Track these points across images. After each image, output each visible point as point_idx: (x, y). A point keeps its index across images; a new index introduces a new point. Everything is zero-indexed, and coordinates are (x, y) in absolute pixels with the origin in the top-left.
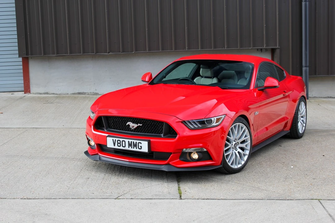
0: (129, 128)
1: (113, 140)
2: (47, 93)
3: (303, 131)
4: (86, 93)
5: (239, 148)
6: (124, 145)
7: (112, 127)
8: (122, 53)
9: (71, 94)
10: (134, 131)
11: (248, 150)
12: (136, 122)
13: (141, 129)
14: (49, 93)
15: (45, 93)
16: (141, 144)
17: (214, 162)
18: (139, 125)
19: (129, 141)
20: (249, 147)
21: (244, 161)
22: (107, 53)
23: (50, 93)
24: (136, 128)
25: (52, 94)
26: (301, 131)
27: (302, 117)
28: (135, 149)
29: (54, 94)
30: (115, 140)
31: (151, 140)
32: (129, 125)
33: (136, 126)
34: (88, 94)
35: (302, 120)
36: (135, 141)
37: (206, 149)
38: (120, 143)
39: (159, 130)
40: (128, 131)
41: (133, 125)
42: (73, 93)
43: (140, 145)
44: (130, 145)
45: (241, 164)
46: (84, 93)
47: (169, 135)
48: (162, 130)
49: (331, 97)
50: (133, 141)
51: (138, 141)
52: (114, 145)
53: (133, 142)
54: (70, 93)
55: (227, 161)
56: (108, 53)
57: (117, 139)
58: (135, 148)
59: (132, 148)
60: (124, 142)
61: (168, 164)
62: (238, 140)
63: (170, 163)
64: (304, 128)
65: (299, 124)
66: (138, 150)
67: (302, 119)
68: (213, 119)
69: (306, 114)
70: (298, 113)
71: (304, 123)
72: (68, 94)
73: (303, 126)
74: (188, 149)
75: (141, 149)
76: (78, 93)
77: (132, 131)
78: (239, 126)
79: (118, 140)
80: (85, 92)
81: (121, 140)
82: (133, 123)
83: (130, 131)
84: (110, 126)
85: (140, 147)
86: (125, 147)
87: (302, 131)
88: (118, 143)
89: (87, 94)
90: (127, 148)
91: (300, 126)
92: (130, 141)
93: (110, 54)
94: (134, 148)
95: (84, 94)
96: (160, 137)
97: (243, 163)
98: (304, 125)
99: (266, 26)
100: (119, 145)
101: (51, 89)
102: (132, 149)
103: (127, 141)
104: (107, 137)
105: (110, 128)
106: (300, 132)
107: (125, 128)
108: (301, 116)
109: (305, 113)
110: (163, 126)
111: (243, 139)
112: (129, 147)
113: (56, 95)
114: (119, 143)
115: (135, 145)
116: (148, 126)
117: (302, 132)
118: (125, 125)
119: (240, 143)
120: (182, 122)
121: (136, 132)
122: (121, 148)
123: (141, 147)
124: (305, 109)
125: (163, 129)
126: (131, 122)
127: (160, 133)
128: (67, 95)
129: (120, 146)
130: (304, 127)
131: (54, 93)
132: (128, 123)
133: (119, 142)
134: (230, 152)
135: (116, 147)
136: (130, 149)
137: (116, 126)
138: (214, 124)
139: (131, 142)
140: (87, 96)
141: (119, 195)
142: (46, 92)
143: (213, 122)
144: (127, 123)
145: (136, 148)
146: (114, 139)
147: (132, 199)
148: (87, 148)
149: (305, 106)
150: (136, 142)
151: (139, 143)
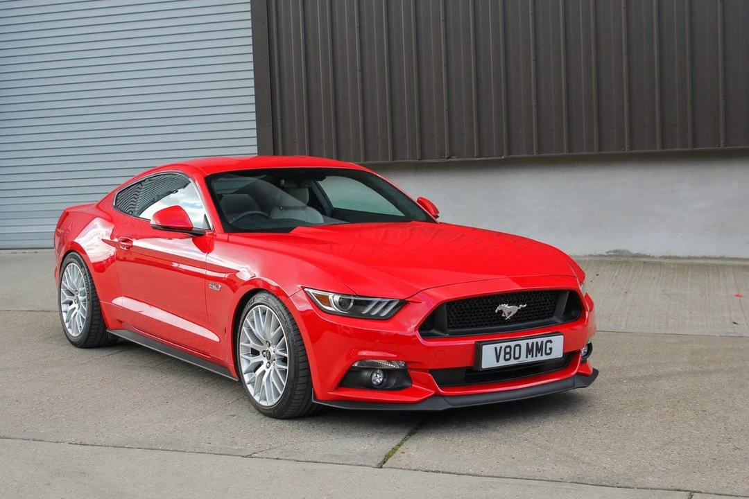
1: (496, 348)
6: (517, 356)
12: (515, 301)
16: (551, 341)
19: (528, 344)
28: (539, 358)
30: (501, 347)
32: (501, 312)
36: (539, 340)
38: (510, 353)
41: (508, 310)
43: (549, 345)
44: (529, 351)
50: (535, 340)
51: (545, 339)
52: (498, 361)
53: (537, 343)
57: (504, 345)
58: (539, 355)
60: (517, 348)
66: (545, 357)
75: (550, 354)
79: (507, 347)
81: (512, 344)
85: (548, 351)
86: (520, 358)
88: (506, 353)
90: (524, 359)
92: (530, 341)
94: (536, 356)
102: (534, 359)
103: (523, 343)
112: (527, 357)
115: (539, 350)
122: (512, 362)
123: (551, 349)
133: (508, 350)
135: (502, 363)
136: (530, 359)
139: (533, 343)
145: (542, 355)
146: (498, 346)
150: (542, 342)
151: (548, 341)
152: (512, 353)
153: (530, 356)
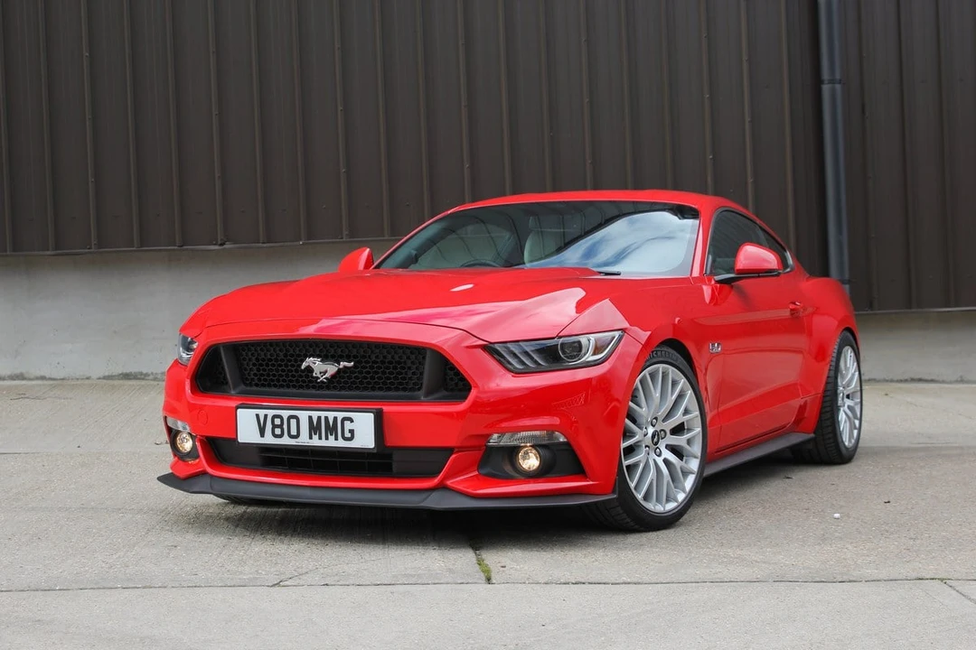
0: (312, 377)
1: (257, 416)
2: (21, 377)
3: (853, 441)
4: (147, 375)
5: (668, 447)
6: (294, 432)
7: (253, 379)
8: (265, 245)
9: (99, 378)
10: (328, 388)
11: (696, 457)
12: (333, 357)
13: (349, 378)
14: (26, 376)
15: (12, 378)
16: (351, 420)
17: (591, 483)
18: (345, 367)
19: (310, 418)
20: (697, 449)
21: (684, 491)
22: (215, 244)
23: (32, 377)
24: (333, 376)
25: (37, 378)
26: (847, 441)
27: (848, 397)
28: (331, 442)
29: (43, 378)
30: (266, 416)
31: (385, 408)
32: (309, 369)
33: (331, 369)
34: (155, 379)
35: (849, 407)
36: (331, 415)
37: (566, 437)
38: (281, 426)
39: (410, 378)
40: (308, 387)
41: (322, 368)
42: (107, 374)
43: (348, 425)
44: (314, 429)
45: (676, 501)
46: (141, 374)
47: (445, 393)
48: (420, 378)
49: (920, 380)
50: (323, 414)
51: (340, 415)
52: (262, 434)
53: (326, 418)
54: (94, 376)
55: (632, 485)
56: (221, 245)
57: (271, 413)
58: (332, 438)
59: (320, 438)
60: (293, 422)
61: (442, 487)
62: (664, 420)
63: (449, 483)
64: (855, 432)
65: (842, 416)
66: (341, 443)
67: (848, 402)
68: (583, 340)
69: (859, 388)
70: (836, 378)
71: (855, 417)
72: (88, 378)
73: (852, 427)
74: (507, 435)
75: (351, 439)
76: (122, 374)
77: (322, 386)
78: (665, 375)
79: (275, 417)
80: (144, 372)
81: (285, 414)
82: (325, 358)
83: (314, 387)
84: (247, 379)
85: (348, 435)
86: (297, 436)
87: (850, 441)
88: (274, 426)
89: (151, 377)
90: (304, 440)
91: (845, 422)
92: (315, 414)
93: (225, 248)
94: (327, 439)
95: (143, 379)
96: (412, 400)
97: (681, 497)
98: (857, 422)
99: (714, 159)
100: (278, 431)
101: (37, 364)
102: (323, 443)
103: (304, 416)
104: (237, 408)
105: (246, 385)
106: (847, 444)
107: (297, 381)
108: (846, 393)
109: (855, 387)
110: (422, 364)
111: (678, 418)
112: (311, 438)
113: (51, 382)
114: (278, 426)
115: (332, 429)
116: (372, 367)
117: (851, 445)
118: (297, 371)
119: (668, 433)
120: (484, 348)
121: (335, 388)
122: (286, 441)
123: (352, 432)
124: (857, 373)
125: (422, 374)
126: (318, 356)
127: (412, 390)
128: (87, 382)
129: (281, 436)
130: (855, 428)
131: (42, 374)
132: (309, 361)
133: (277, 421)
134: (639, 457)
135: (269, 439)
136: (316, 442)
137: (268, 375)
138: (589, 357)
139: (319, 418)
140: (152, 382)
141: (283, 577)
142: (18, 371)
143: (583, 351)
144: (302, 361)
145: (336, 439)
146: (262, 412)
147: (327, 585)
148: (166, 463)
149: (855, 364)
150: (335, 419)
151: (344, 419)
152: (285, 427)
153: (316, 437)
